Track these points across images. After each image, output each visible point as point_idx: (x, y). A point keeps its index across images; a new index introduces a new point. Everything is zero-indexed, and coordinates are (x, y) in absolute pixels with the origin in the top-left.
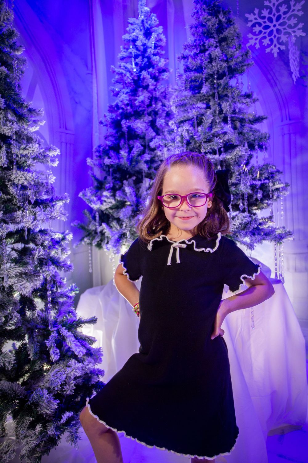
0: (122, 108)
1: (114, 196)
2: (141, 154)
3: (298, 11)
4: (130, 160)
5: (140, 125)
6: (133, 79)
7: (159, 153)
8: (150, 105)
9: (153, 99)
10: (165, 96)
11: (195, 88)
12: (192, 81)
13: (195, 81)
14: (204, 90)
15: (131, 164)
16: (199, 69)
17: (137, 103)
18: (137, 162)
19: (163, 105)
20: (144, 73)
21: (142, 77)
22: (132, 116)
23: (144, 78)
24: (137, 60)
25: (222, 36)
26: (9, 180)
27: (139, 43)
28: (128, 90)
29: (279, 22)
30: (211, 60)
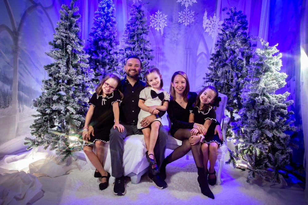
0: (99, 37)
1: (95, 71)
2: (107, 56)
3: (166, 18)
4: (102, 57)
5: (106, 44)
6: (103, 25)
7: (113, 56)
8: (110, 36)
9: (111, 34)
10: (114, 33)
11: (132, 37)
12: (131, 35)
13: (132, 35)
14: (135, 39)
15: (102, 59)
16: (134, 31)
17: (105, 35)
18: (104, 59)
19: (114, 37)
20: (108, 24)
21: (107, 25)
22: (102, 40)
23: (108, 26)
24: (104, 17)
25: (141, 20)
26: (79, 66)
27: (106, 10)
28: (100, 29)
29: (160, 20)
30: (138, 29)
